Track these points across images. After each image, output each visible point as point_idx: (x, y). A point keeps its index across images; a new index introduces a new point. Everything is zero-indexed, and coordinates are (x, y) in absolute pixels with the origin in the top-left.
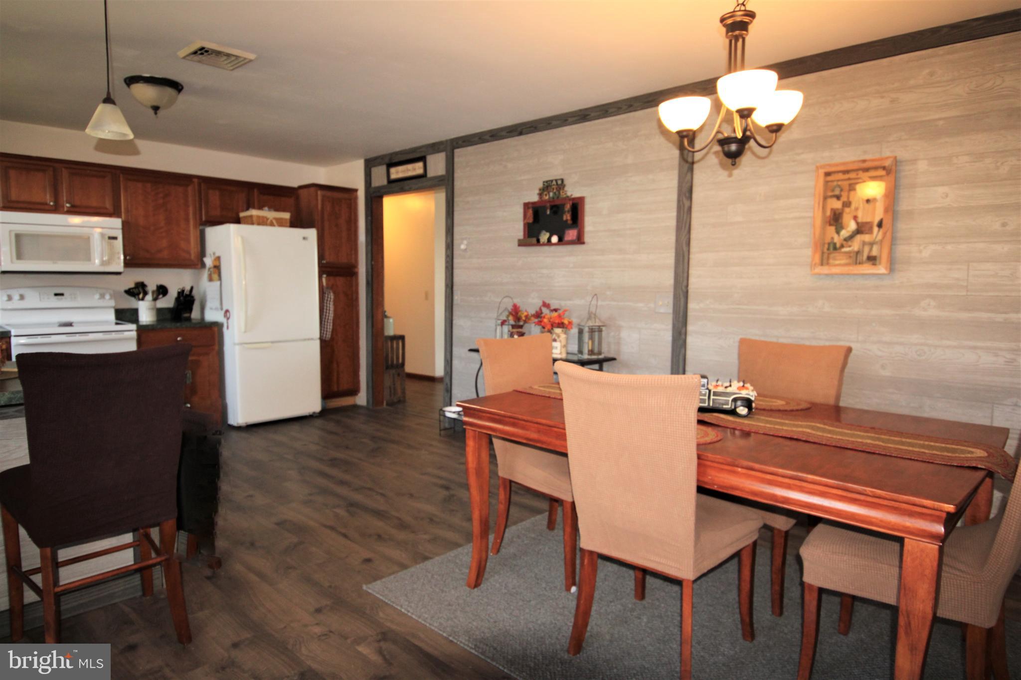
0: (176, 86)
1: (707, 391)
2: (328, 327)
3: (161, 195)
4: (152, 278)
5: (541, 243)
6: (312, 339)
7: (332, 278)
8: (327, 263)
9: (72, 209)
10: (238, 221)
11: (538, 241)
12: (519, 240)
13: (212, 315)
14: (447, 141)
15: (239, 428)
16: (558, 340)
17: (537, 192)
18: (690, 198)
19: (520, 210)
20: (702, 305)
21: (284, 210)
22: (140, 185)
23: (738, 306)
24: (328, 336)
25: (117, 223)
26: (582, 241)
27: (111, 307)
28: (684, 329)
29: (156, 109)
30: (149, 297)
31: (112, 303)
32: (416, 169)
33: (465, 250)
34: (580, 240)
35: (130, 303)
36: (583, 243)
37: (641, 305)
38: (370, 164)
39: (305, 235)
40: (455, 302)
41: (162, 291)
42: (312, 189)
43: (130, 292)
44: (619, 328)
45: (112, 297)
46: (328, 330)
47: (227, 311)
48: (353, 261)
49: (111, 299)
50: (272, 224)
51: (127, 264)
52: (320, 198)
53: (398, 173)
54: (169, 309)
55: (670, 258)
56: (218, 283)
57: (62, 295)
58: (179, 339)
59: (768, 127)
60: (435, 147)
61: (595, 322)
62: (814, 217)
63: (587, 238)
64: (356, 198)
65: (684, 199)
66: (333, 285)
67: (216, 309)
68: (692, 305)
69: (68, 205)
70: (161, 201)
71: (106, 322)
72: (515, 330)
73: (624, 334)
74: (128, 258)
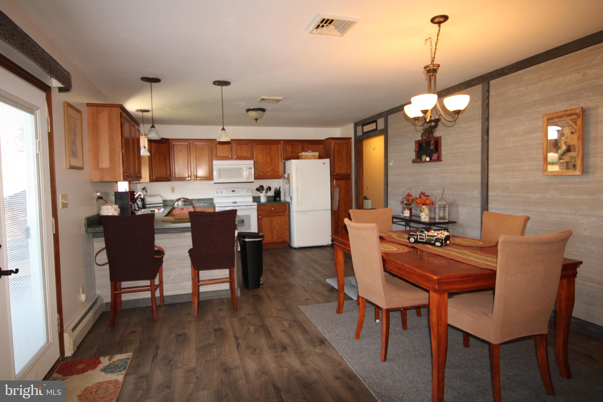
0: (263, 110)
1: (425, 234)
2: (336, 204)
3: (268, 149)
4: (266, 183)
5: (423, 161)
6: (327, 210)
7: (338, 181)
8: (336, 174)
9: (237, 158)
10: (298, 158)
11: (421, 160)
12: (413, 160)
13: (288, 199)
14: (384, 112)
15: (295, 249)
16: (423, 212)
17: (421, 135)
18: (488, 135)
19: (413, 144)
20: (495, 193)
21: (316, 151)
22: (260, 146)
23: (512, 194)
24: (336, 208)
25: (251, 162)
26: (440, 159)
27: (251, 196)
28: (486, 206)
29: (256, 120)
30: (264, 192)
31: (251, 194)
32: (372, 126)
33: (392, 166)
34: (439, 159)
35: (258, 194)
36: (441, 160)
37: (467, 193)
38: (356, 125)
39: (324, 162)
40: (389, 192)
41: (269, 189)
42: (330, 140)
43: (258, 190)
44: (458, 206)
45: (251, 191)
46: (336, 206)
47: (291, 197)
48: (349, 172)
49: (251, 192)
50: (311, 159)
51: (256, 178)
52: (333, 144)
53: (367, 128)
54: (272, 196)
55: (478, 167)
56: (288, 185)
57: (234, 191)
58: (273, 209)
59: (454, 111)
60: (380, 115)
61: (442, 202)
62: (543, 143)
63: (443, 157)
64: (351, 142)
65: (485, 135)
66: (339, 185)
67: (288, 196)
68: (490, 193)
69: (236, 157)
70: (268, 152)
71: (249, 202)
72: (406, 206)
73: (460, 209)
74: (256, 176)
